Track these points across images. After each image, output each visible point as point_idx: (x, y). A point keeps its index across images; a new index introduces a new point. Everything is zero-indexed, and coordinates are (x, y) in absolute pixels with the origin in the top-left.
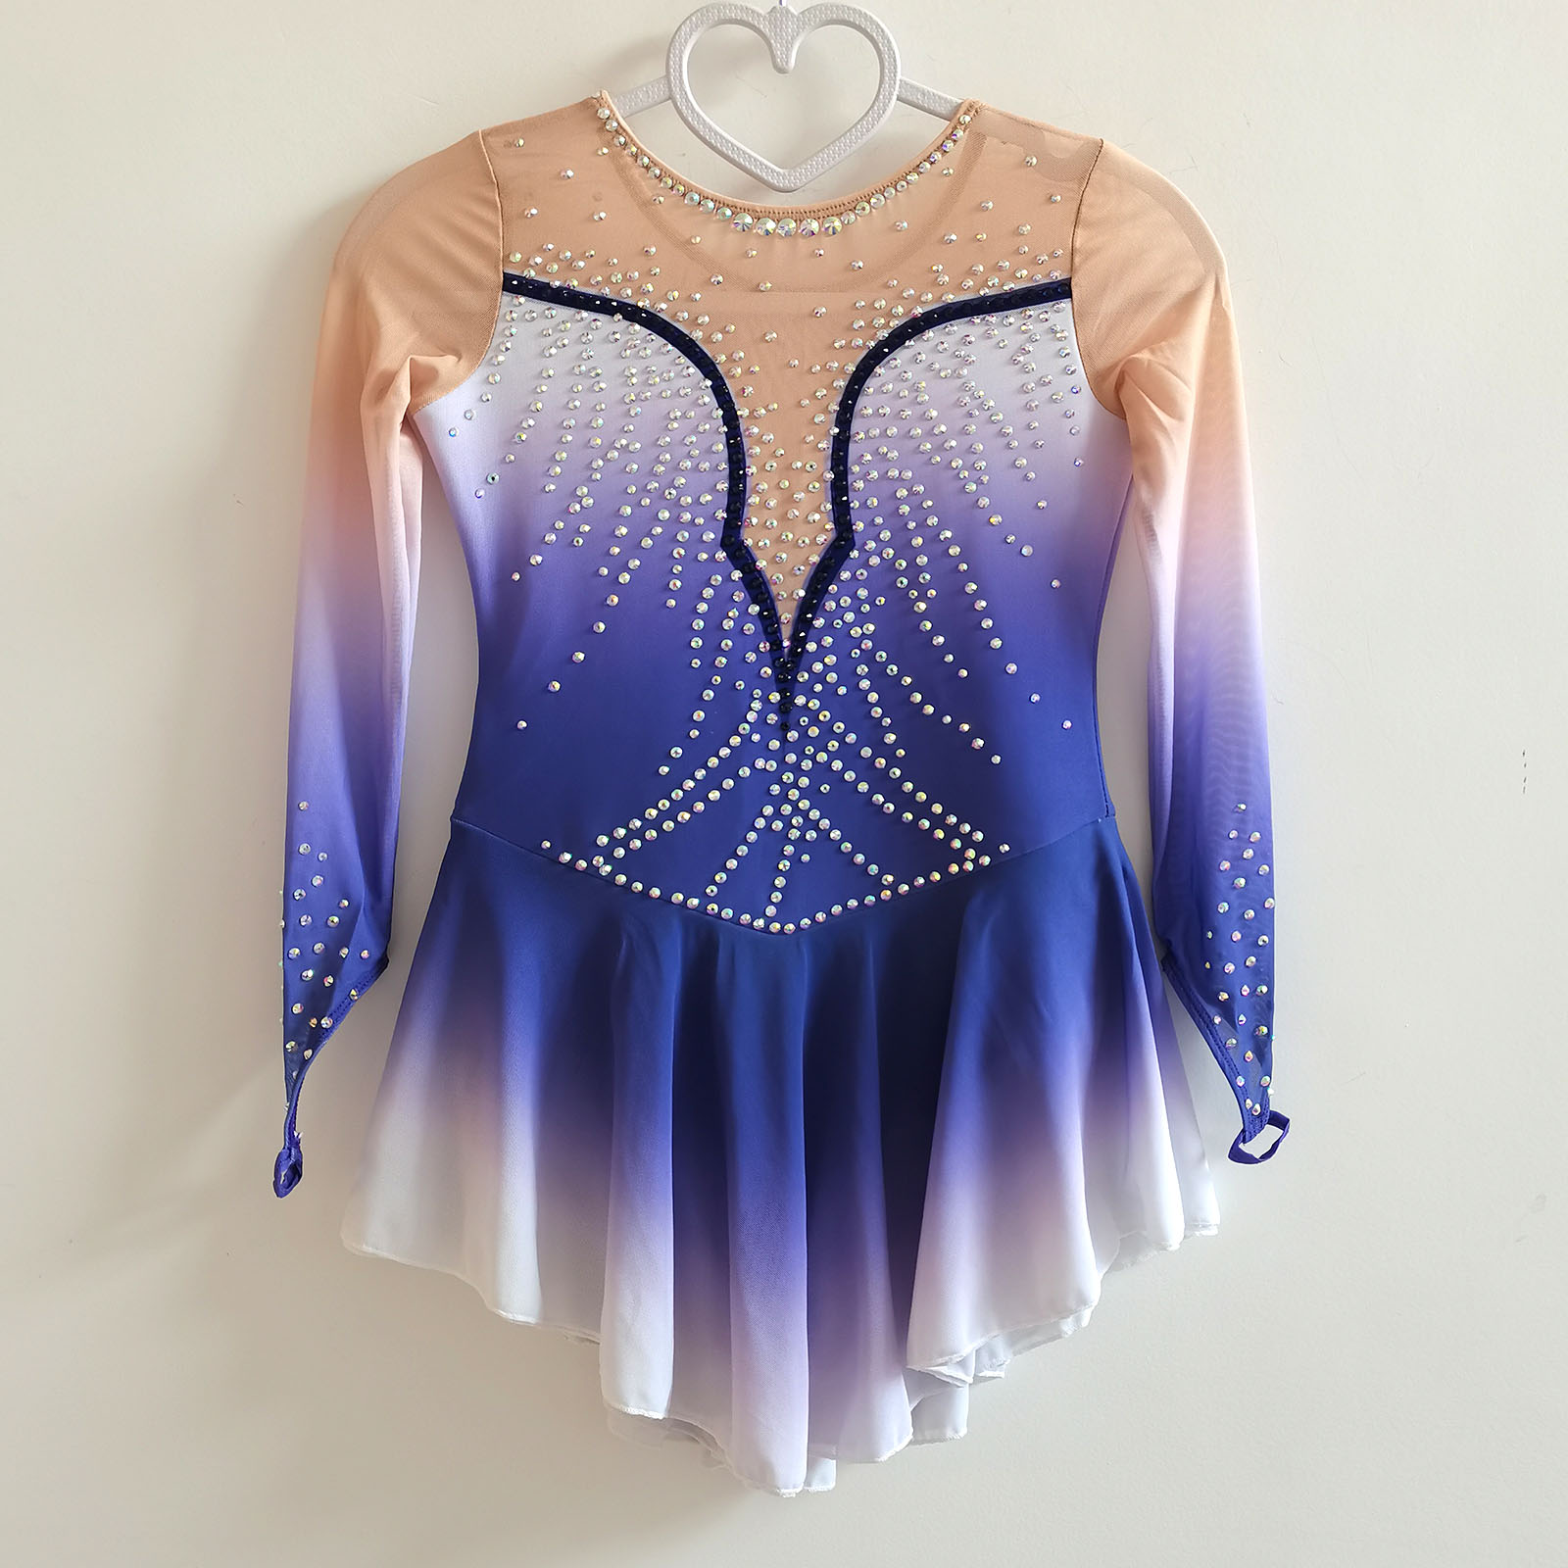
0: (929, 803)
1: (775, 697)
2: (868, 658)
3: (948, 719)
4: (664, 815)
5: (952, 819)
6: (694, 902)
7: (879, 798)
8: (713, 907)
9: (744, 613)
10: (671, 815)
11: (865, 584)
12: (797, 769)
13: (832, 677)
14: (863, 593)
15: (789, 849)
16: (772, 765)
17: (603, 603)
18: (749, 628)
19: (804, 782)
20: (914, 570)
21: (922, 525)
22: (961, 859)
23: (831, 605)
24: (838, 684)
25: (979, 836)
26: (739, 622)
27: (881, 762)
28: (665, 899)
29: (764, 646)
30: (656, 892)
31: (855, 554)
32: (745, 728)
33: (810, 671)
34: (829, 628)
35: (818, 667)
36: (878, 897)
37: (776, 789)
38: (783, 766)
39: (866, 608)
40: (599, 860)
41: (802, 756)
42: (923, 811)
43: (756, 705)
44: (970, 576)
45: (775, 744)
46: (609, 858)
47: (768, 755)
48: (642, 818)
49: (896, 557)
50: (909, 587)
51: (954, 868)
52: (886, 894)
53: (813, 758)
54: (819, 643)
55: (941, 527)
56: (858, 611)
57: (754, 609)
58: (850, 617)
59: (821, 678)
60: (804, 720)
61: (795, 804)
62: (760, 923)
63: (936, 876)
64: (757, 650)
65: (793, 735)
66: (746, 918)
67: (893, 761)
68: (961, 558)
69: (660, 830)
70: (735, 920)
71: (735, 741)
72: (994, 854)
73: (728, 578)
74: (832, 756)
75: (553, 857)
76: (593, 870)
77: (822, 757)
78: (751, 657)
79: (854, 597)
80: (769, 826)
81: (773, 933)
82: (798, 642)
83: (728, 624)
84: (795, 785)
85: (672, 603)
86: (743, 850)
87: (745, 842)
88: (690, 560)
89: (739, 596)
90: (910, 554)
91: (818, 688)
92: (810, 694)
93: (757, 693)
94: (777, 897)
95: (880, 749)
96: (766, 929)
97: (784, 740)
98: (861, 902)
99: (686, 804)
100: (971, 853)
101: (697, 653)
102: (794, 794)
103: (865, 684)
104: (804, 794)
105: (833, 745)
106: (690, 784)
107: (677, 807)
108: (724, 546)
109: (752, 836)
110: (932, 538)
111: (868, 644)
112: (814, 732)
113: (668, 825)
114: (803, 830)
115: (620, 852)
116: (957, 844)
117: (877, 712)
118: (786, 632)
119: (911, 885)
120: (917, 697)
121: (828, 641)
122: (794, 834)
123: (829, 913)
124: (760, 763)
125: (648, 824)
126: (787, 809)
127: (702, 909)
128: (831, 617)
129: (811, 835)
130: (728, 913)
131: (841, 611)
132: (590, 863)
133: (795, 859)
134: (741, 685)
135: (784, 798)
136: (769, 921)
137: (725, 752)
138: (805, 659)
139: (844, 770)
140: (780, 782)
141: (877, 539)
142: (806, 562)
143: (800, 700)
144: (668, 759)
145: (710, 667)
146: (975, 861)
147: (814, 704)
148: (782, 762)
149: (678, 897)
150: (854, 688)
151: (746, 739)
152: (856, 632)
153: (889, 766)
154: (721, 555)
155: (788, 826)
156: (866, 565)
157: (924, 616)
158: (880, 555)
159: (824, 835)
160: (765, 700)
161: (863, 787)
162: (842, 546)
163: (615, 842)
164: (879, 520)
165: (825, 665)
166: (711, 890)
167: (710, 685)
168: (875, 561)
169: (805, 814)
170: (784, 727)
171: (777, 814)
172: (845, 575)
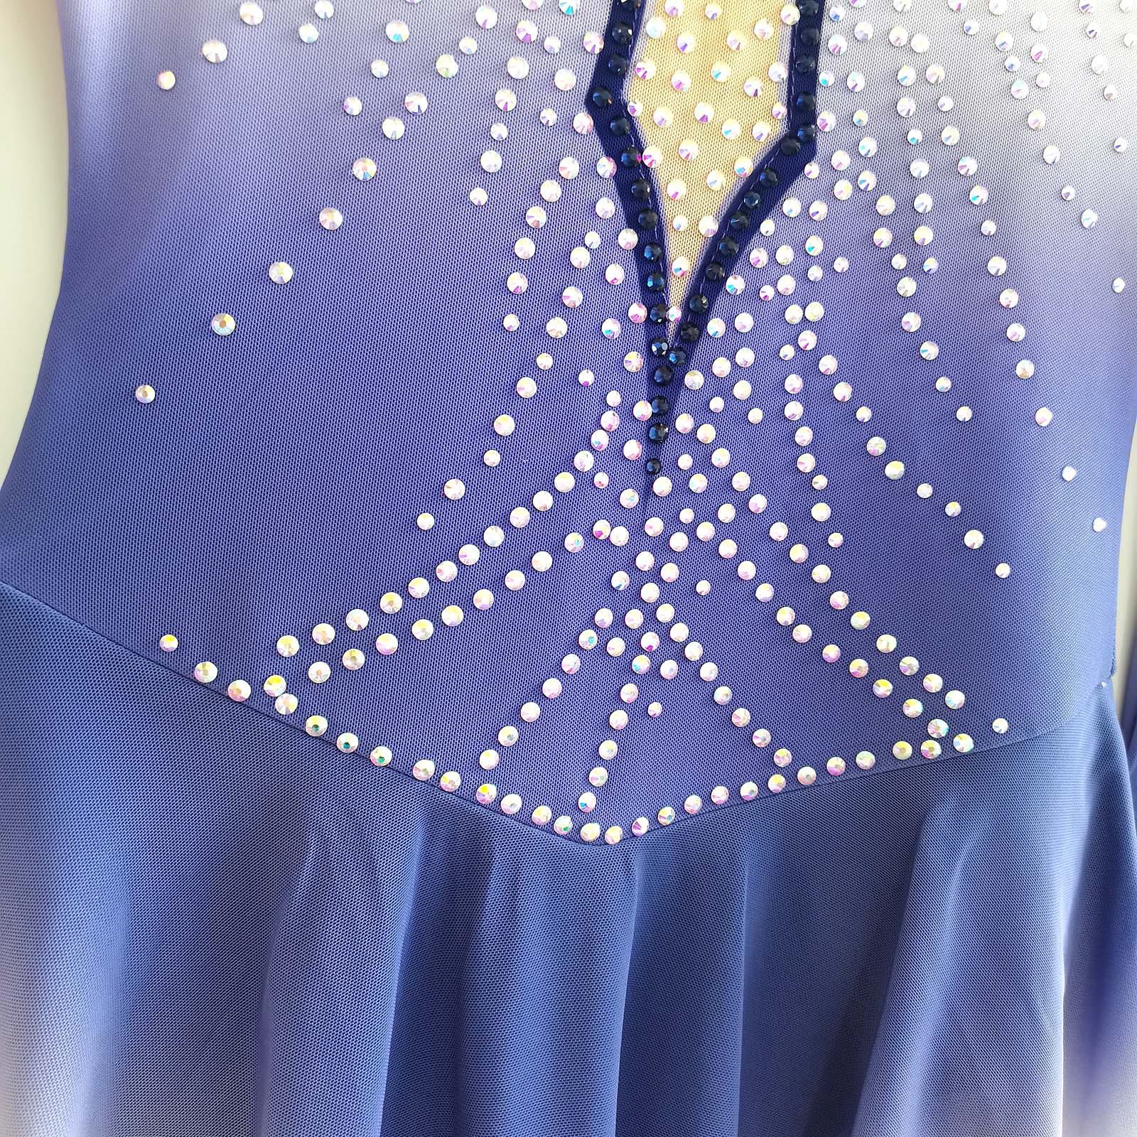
0: (873, 632)
1: (643, 410)
2: (807, 363)
3: (925, 491)
4: (414, 608)
5: (910, 664)
6: (451, 780)
7: (785, 615)
8: (488, 792)
9: (610, 242)
10: (430, 608)
11: (822, 229)
12: (661, 547)
13: (742, 390)
14: (815, 245)
15: (629, 692)
16: (620, 536)
17: (345, 173)
18: (615, 273)
19: (670, 572)
20: (907, 218)
21: (933, 139)
22: (917, 732)
23: (758, 256)
24: (751, 402)
25: (955, 699)
26: (600, 260)
27: (799, 553)
28: (401, 771)
29: (638, 311)
30: (382, 755)
31: (812, 169)
32: (584, 460)
33: (707, 371)
34: (751, 298)
35: (721, 367)
36: (763, 785)
37: (620, 580)
38: (639, 539)
39: (815, 273)
40: (275, 685)
41: (673, 524)
42: (861, 644)
43: (610, 419)
44: (1000, 245)
45: (629, 498)
46: (298, 681)
47: (618, 515)
48: (373, 608)
49: (879, 191)
50: (894, 248)
51: (903, 750)
52: (776, 782)
53: (691, 530)
54: (730, 323)
55: (962, 148)
56: (802, 277)
57: (628, 238)
58: (787, 284)
59: (723, 387)
60: (685, 462)
61: (650, 612)
62: (564, 824)
63: (866, 759)
64: (623, 317)
65: (662, 485)
66: (542, 814)
67: (820, 553)
68: (989, 211)
69: (405, 637)
70: (524, 817)
71: (565, 482)
72: (982, 734)
73: (589, 169)
74: (724, 530)
75: (180, 667)
76: (263, 701)
77: (706, 531)
78: (611, 327)
79: (800, 249)
80: (602, 647)
81: (585, 843)
82: (696, 317)
83: (580, 257)
84: (655, 575)
85: (479, 196)
86: (552, 687)
87: (558, 672)
88: (525, 118)
89: (607, 207)
90: (906, 188)
91: (717, 404)
92: (703, 414)
93: (614, 398)
94: (599, 775)
95: (803, 528)
96: (575, 836)
97: (647, 492)
98: (735, 793)
99: (460, 592)
100: (939, 727)
101: (516, 302)
102: (650, 592)
103: (794, 410)
104: (668, 592)
105: (727, 513)
106: (470, 554)
107: (442, 594)
108: (592, 106)
109: (571, 663)
110: (946, 169)
111: (808, 339)
112: (698, 483)
113: (422, 629)
114: (657, 658)
115: (319, 671)
116: (913, 708)
117: (807, 462)
118: (677, 291)
119: (821, 769)
120: (877, 445)
121: (745, 321)
122: (641, 664)
123: (680, 809)
124: (602, 527)
125: (381, 621)
126: (634, 618)
127: (467, 794)
128: (757, 277)
129: (669, 669)
130: (512, 803)
131: (775, 269)
132: (257, 687)
133: (637, 711)
134: (586, 377)
135: (634, 598)
136: (580, 819)
137: (543, 500)
138: (701, 350)
139: (739, 558)
140: (631, 568)
141: (854, 150)
142: (729, 168)
143: (684, 422)
144: (437, 500)
145: (535, 334)
146: (946, 742)
147: (707, 433)
148: (637, 531)
149: (424, 768)
150: (776, 414)
151: (585, 480)
152: (793, 314)
153: (812, 562)
154: (584, 122)
155: (635, 648)
156: (830, 196)
157: (910, 304)
158: (854, 180)
159: (690, 670)
160: (625, 411)
161: (765, 592)
162: (794, 152)
163: (311, 650)
164: (861, 116)
165: (735, 365)
166: (489, 759)
167: (530, 368)
168: (843, 189)
169: (664, 631)
170: (651, 467)
171: (619, 626)
172: (791, 206)
